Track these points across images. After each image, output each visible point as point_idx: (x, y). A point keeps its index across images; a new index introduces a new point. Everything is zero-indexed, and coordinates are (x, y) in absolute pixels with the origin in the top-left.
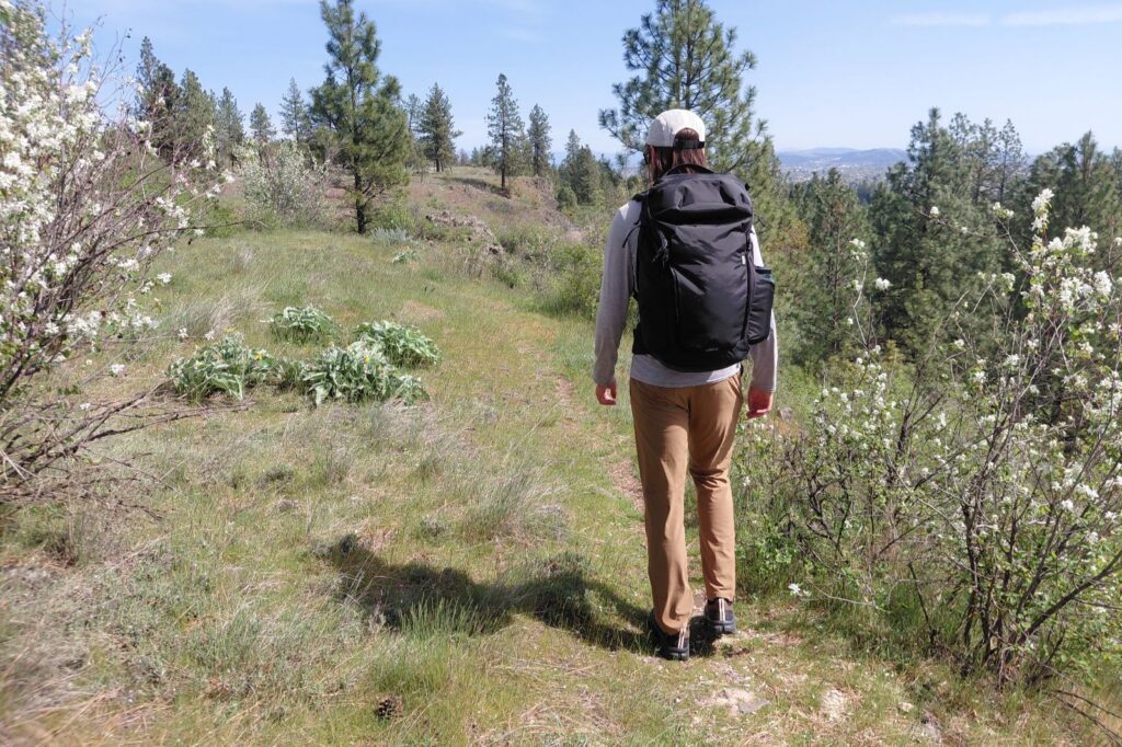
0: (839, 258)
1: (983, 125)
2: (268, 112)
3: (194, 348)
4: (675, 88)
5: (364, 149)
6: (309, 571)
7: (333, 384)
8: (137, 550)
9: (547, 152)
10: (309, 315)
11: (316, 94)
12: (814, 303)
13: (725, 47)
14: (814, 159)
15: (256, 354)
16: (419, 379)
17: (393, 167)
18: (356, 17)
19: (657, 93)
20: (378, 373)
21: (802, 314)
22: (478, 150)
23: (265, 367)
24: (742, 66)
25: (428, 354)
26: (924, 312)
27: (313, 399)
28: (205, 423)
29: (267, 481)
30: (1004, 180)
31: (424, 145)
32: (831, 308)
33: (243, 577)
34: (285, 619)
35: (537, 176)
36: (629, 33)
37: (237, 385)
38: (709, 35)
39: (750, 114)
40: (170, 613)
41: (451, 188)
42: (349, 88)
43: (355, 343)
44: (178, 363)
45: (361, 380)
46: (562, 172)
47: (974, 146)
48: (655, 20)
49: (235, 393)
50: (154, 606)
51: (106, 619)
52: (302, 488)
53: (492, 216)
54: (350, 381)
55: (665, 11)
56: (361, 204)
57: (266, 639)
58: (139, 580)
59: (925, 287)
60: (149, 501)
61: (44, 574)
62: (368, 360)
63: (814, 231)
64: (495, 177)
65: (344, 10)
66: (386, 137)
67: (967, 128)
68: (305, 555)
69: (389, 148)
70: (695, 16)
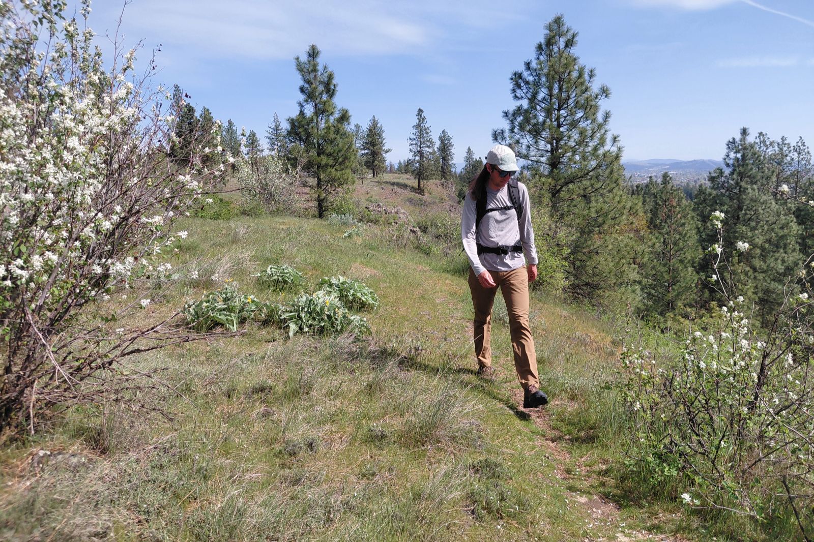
0: (673, 239)
1: (780, 141)
2: (258, 136)
3: (203, 294)
4: (548, 112)
5: (324, 160)
6: (283, 465)
7: (302, 321)
8: (154, 443)
9: (451, 163)
10: (285, 271)
11: (292, 122)
12: (654, 272)
13: (587, 82)
14: (649, 167)
15: (247, 298)
16: (365, 319)
17: (344, 172)
18: (320, 68)
19: (535, 116)
20: (335, 314)
21: (644, 281)
22: (402, 161)
23: (253, 308)
24: (599, 97)
25: (371, 301)
26: (739, 281)
27: (288, 333)
28: (208, 348)
29: (253, 393)
30: (797, 182)
31: (364, 159)
32: (667, 277)
33: (233, 469)
34: (265, 504)
35: (443, 180)
36: (515, 74)
37: (232, 321)
38: (575, 74)
39: (606, 131)
40: (176, 496)
41: (383, 188)
42: (315, 117)
43: (318, 292)
44: (191, 303)
45: (323, 319)
46: (461, 178)
47: (773, 157)
48: (534, 65)
49: (231, 327)
50: (164, 489)
51: (127, 499)
52: (278, 399)
53: (412, 208)
54: (314, 319)
55: (542, 58)
56: (322, 197)
57: (250, 521)
58: (153, 467)
59: (740, 262)
60: (164, 406)
61: (83, 460)
62: (328, 304)
63: (652, 219)
64: (414, 181)
65: (312, 63)
66: (340, 151)
67: (768, 143)
68: (281, 452)
69: (341, 159)
70: (564, 61)
